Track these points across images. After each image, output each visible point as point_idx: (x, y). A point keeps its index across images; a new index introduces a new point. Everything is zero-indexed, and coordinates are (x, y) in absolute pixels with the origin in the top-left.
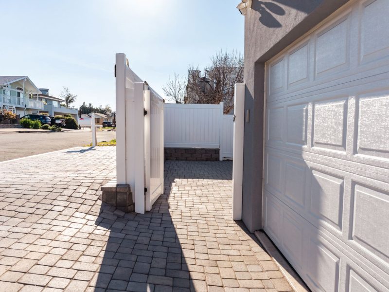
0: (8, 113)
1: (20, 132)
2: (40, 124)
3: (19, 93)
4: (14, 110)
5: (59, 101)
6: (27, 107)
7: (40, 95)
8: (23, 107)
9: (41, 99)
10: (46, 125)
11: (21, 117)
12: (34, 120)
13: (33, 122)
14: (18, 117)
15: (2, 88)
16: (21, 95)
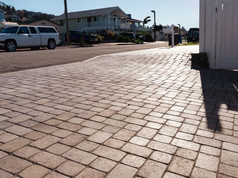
0: (110, 33)
1: (119, 45)
2: (129, 39)
3: (115, 19)
4: (113, 31)
5: (139, 22)
6: (120, 28)
7: (127, 19)
8: (118, 28)
9: (128, 21)
10: (133, 39)
11: (118, 35)
12: (125, 37)
13: (125, 38)
14: (116, 35)
15: (105, 16)
16: (116, 20)
